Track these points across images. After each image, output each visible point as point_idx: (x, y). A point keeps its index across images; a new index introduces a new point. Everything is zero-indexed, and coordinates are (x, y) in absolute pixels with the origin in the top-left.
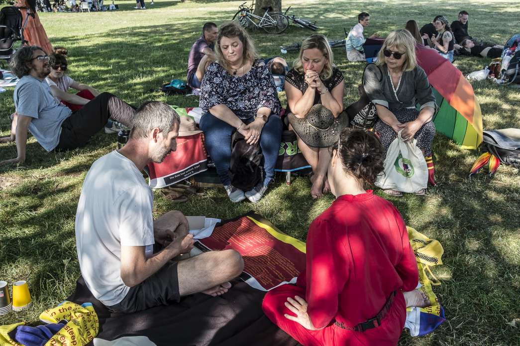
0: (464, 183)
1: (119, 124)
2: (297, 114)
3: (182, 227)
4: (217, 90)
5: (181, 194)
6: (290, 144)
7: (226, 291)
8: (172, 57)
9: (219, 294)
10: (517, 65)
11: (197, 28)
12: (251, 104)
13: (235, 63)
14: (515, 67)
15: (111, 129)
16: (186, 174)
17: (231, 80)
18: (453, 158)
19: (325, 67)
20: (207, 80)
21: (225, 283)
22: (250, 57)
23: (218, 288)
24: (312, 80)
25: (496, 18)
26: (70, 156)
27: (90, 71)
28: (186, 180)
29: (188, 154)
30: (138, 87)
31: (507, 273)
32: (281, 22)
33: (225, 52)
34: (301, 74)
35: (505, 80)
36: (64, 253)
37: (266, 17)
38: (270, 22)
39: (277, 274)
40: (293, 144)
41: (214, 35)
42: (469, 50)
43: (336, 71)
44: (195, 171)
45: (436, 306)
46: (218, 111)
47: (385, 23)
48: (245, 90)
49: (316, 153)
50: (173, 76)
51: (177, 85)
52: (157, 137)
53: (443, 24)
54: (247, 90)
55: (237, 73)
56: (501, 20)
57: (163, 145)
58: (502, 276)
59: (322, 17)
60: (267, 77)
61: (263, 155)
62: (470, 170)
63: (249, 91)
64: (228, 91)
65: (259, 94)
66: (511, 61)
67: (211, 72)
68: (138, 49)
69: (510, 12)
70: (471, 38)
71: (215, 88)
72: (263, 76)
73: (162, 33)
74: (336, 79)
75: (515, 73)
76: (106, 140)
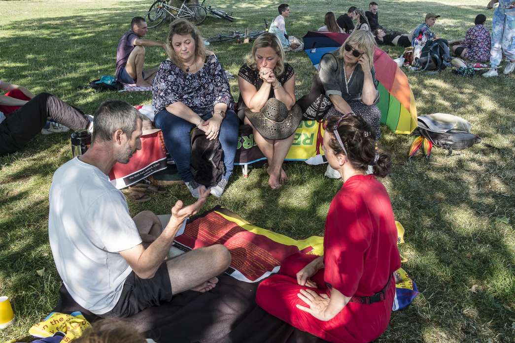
0: (406, 166)
1: (57, 124)
2: (253, 108)
3: (156, 227)
4: (172, 88)
5: (143, 194)
6: (245, 138)
7: (214, 286)
8: (92, 52)
9: (208, 289)
10: (429, 54)
11: (110, 20)
12: (206, 101)
13: (187, 60)
14: (427, 55)
15: (49, 130)
16: (145, 173)
17: (185, 77)
18: (391, 142)
19: (278, 64)
20: (161, 78)
21: (213, 278)
22: (201, 54)
23: (206, 283)
24: (268, 76)
25: (396, 8)
26: (12, 161)
27: (5, 68)
28: (145, 179)
29: (146, 153)
30: (65, 84)
31: (460, 246)
32: (199, 14)
33: (178, 49)
34: (254, 70)
35: (418, 67)
36: (36, 263)
37: (184, 8)
38: (188, 13)
39: (258, 265)
40: (249, 138)
41: (144, 30)
42: (382, 39)
43: (287, 66)
44: (154, 169)
45: (409, 282)
46: (176, 109)
47: (298, 13)
48: (200, 87)
49: (272, 145)
50: (99, 72)
51: (108, 80)
52: (121, 138)
53: (356, 14)
54: (202, 86)
55: (190, 70)
56: (401, 10)
57: (127, 146)
58: (456, 248)
59: (234, 7)
60: (220, 73)
61: (223, 151)
62: (408, 154)
63: (204, 88)
64: (183, 88)
65: (213, 90)
66: (423, 50)
67: (165, 70)
68: (52, 43)
69: (407, 3)
70: (381, 28)
71: (170, 86)
72: (216, 73)
73: (75, 25)
74: (287, 74)
75: (427, 61)
76: (45, 142)
